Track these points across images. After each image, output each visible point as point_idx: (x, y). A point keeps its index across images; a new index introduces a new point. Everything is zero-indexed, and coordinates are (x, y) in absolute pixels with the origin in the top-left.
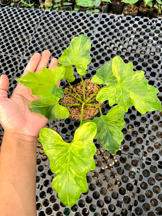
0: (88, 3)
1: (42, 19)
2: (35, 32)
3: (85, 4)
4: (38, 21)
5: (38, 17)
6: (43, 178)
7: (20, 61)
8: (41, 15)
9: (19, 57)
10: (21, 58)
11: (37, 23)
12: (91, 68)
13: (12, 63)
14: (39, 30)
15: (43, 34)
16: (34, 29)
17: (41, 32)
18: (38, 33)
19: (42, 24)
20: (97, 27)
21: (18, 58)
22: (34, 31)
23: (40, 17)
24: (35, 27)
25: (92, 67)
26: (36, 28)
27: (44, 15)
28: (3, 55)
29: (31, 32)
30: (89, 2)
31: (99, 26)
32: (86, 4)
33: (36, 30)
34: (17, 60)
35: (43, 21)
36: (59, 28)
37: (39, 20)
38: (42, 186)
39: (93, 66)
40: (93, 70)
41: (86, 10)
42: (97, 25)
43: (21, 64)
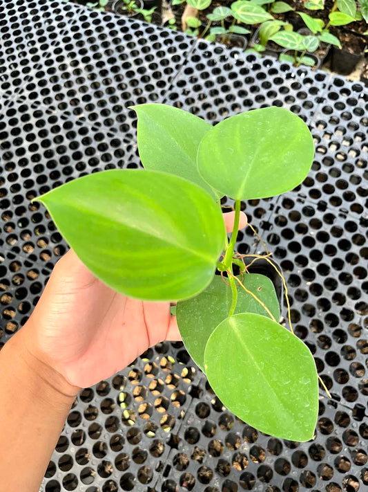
0: (294, 40)
1: (189, 58)
2: (171, 88)
3: (287, 42)
4: (181, 62)
5: (180, 52)
6: (172, 448)
7: (129, 148)
8: (188, 50)
9: (127, 139)
10: (132, 143)
11: (177, 67)
12: (303, 199)
13: (111, 151)
14: (181, 84)
15: (190, 96)
16: (169, 79)
17: (184, 90)
18: (178, 90)
19: (189, 71)
20: (322, 105)
21: (125, 141)
22: (168, 85)
23: (185, 54)
24: (173, 75)
25: (305, 197)
26: (175, 78)
27: (195, 50)
28: (90, 128)
29: (161, 84)
30: (295, 38)
31: (324, 101)
32: (291, 41)
33: (174, 83)
34: (124, 146)
35: (192, 65)
37: (183, 59)
38: (169, 468)
39: (307, 195)
40: (306, 204)
41: (279, 54)
42: (320, 100)
43: (132, 156)
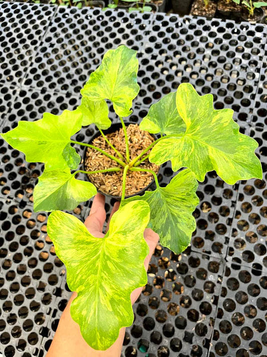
36: (82, 36)
